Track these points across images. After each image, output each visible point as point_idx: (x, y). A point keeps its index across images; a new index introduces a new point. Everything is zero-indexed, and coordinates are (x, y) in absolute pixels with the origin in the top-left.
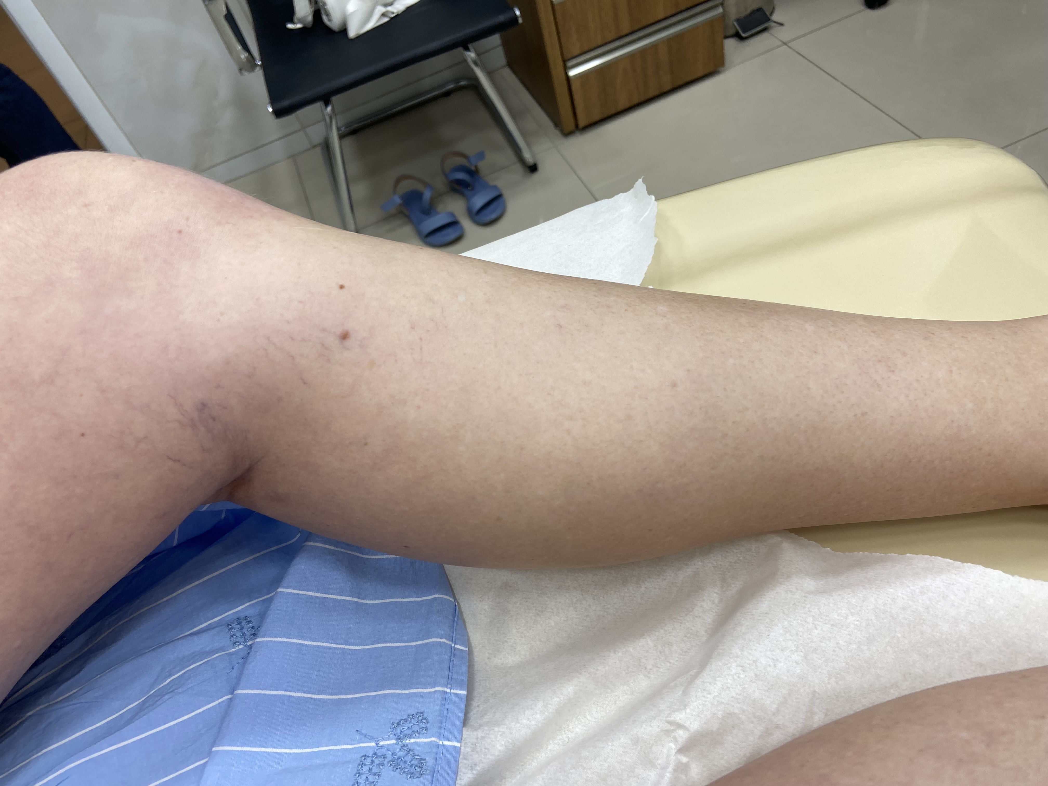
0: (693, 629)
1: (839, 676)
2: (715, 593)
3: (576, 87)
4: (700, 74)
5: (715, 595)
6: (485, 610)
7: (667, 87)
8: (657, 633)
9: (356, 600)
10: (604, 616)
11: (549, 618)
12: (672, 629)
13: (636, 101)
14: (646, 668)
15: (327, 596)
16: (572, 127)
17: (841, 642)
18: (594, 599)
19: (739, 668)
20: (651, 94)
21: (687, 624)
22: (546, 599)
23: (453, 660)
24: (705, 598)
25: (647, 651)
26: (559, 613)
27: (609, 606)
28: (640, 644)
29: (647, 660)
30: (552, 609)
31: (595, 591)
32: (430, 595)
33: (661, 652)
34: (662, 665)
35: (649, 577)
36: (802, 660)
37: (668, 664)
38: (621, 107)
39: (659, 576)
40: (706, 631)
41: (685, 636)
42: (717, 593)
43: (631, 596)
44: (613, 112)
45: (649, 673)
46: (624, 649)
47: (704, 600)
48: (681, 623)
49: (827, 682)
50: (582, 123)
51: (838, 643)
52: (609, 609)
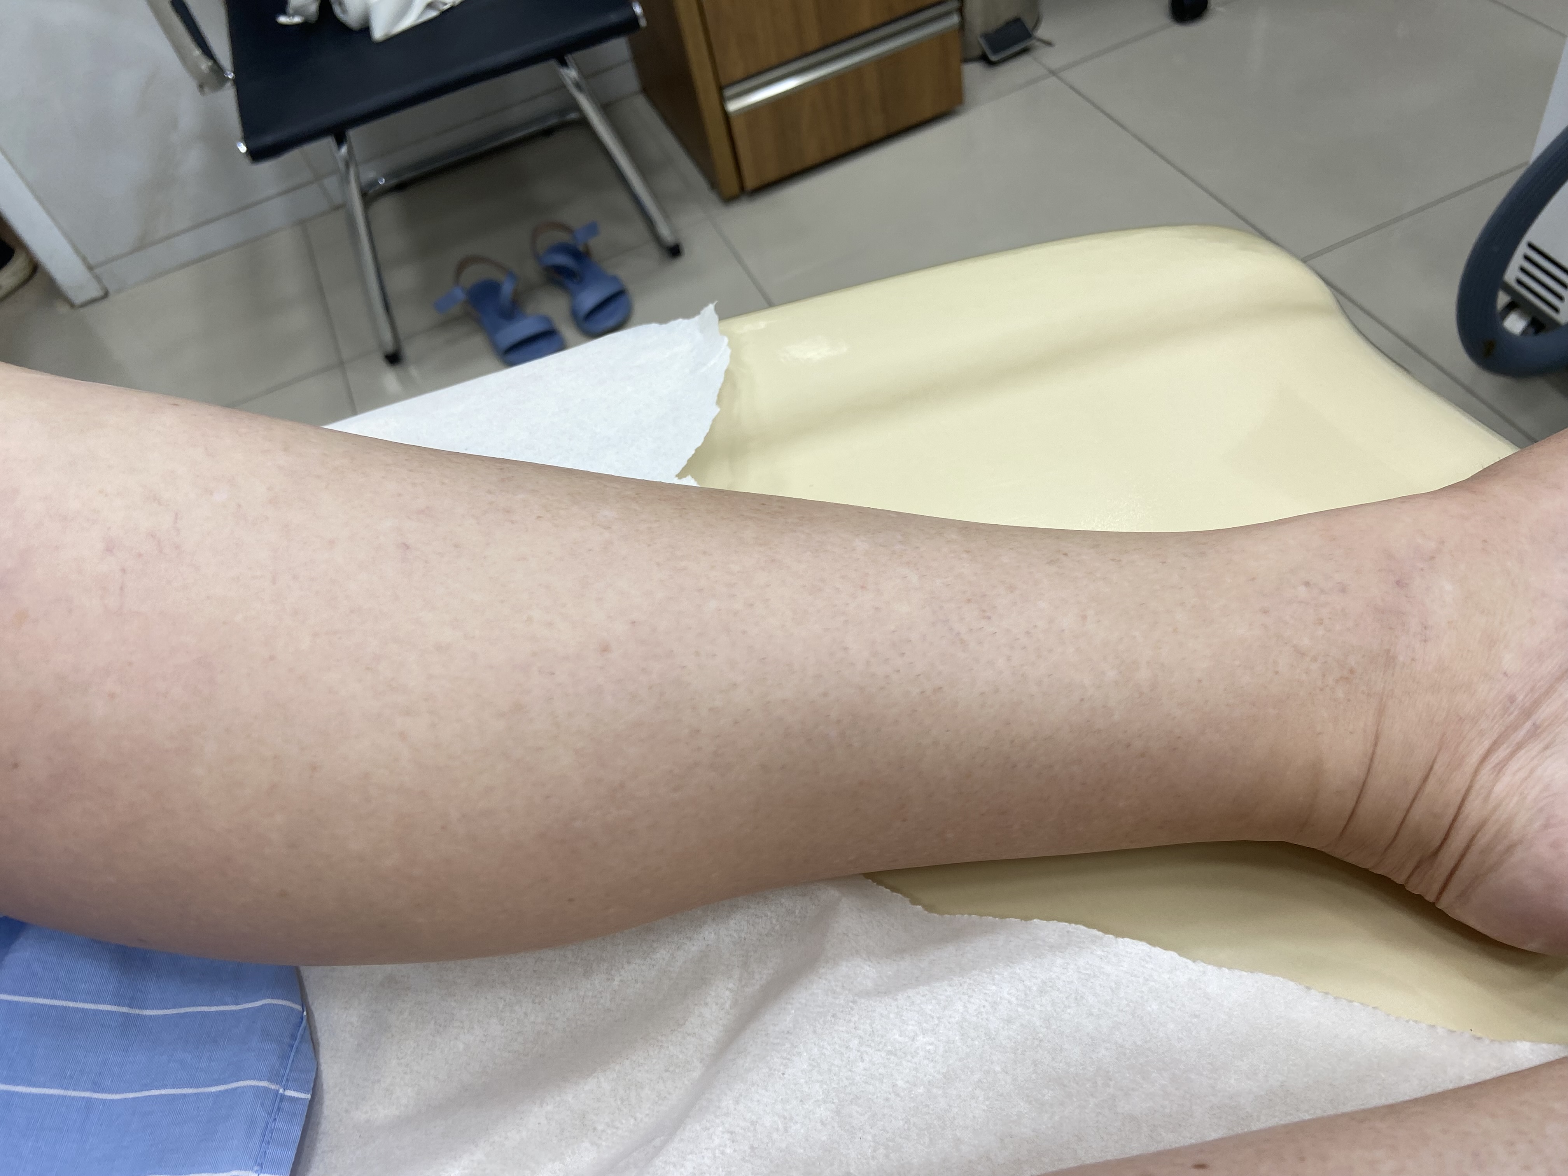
0: (681, 1056)
1: (891, 1144)
2: (727, 989)
3: (739, 128)
4: (928, 114)
5: (727, 993)
6: (352, 1023)
7: (879, 133)
8: (617, 1068)
9: (125, 1010)
10: (547, 1033)
11: (456, 1038)
12: (645, 1059)
13: (831, 151)
14: (595, 1129)
15: (71, 1004)
16: (734, 188)
17: (900, 1083)
18: (533, 1002)
19: (727, 1136)
20: (855, 143)
21: (671, 1048)
22: (453, 1004)
23: (275, 1120)
24: (709, 1000)
25: (599, 1100)
26: (473, 1028)
27: (558, 1015)
28: (587, 1088)
29: (597, 1114)
30: (462, 1022)
31: (538, 988)
32: (256, 1000)
33: (622, 1100)
34: (622, 1124)
35: (629, 962)
36: (832, 1118)
37: (632, 1121)
38: (809, 161)
39: (645, 960)
40: (702, 1060)
41: (666, 1071)
42: (731, 990)
43: (595, 996)
44: (797, 167)
45: (600, 1138)
46: (558, 1099)
47: (706, 1004)
48: (662, 1046)
49: (869, 1155)
50: (751, 182)
51: (894, 1086)
52: (557, 1019)
